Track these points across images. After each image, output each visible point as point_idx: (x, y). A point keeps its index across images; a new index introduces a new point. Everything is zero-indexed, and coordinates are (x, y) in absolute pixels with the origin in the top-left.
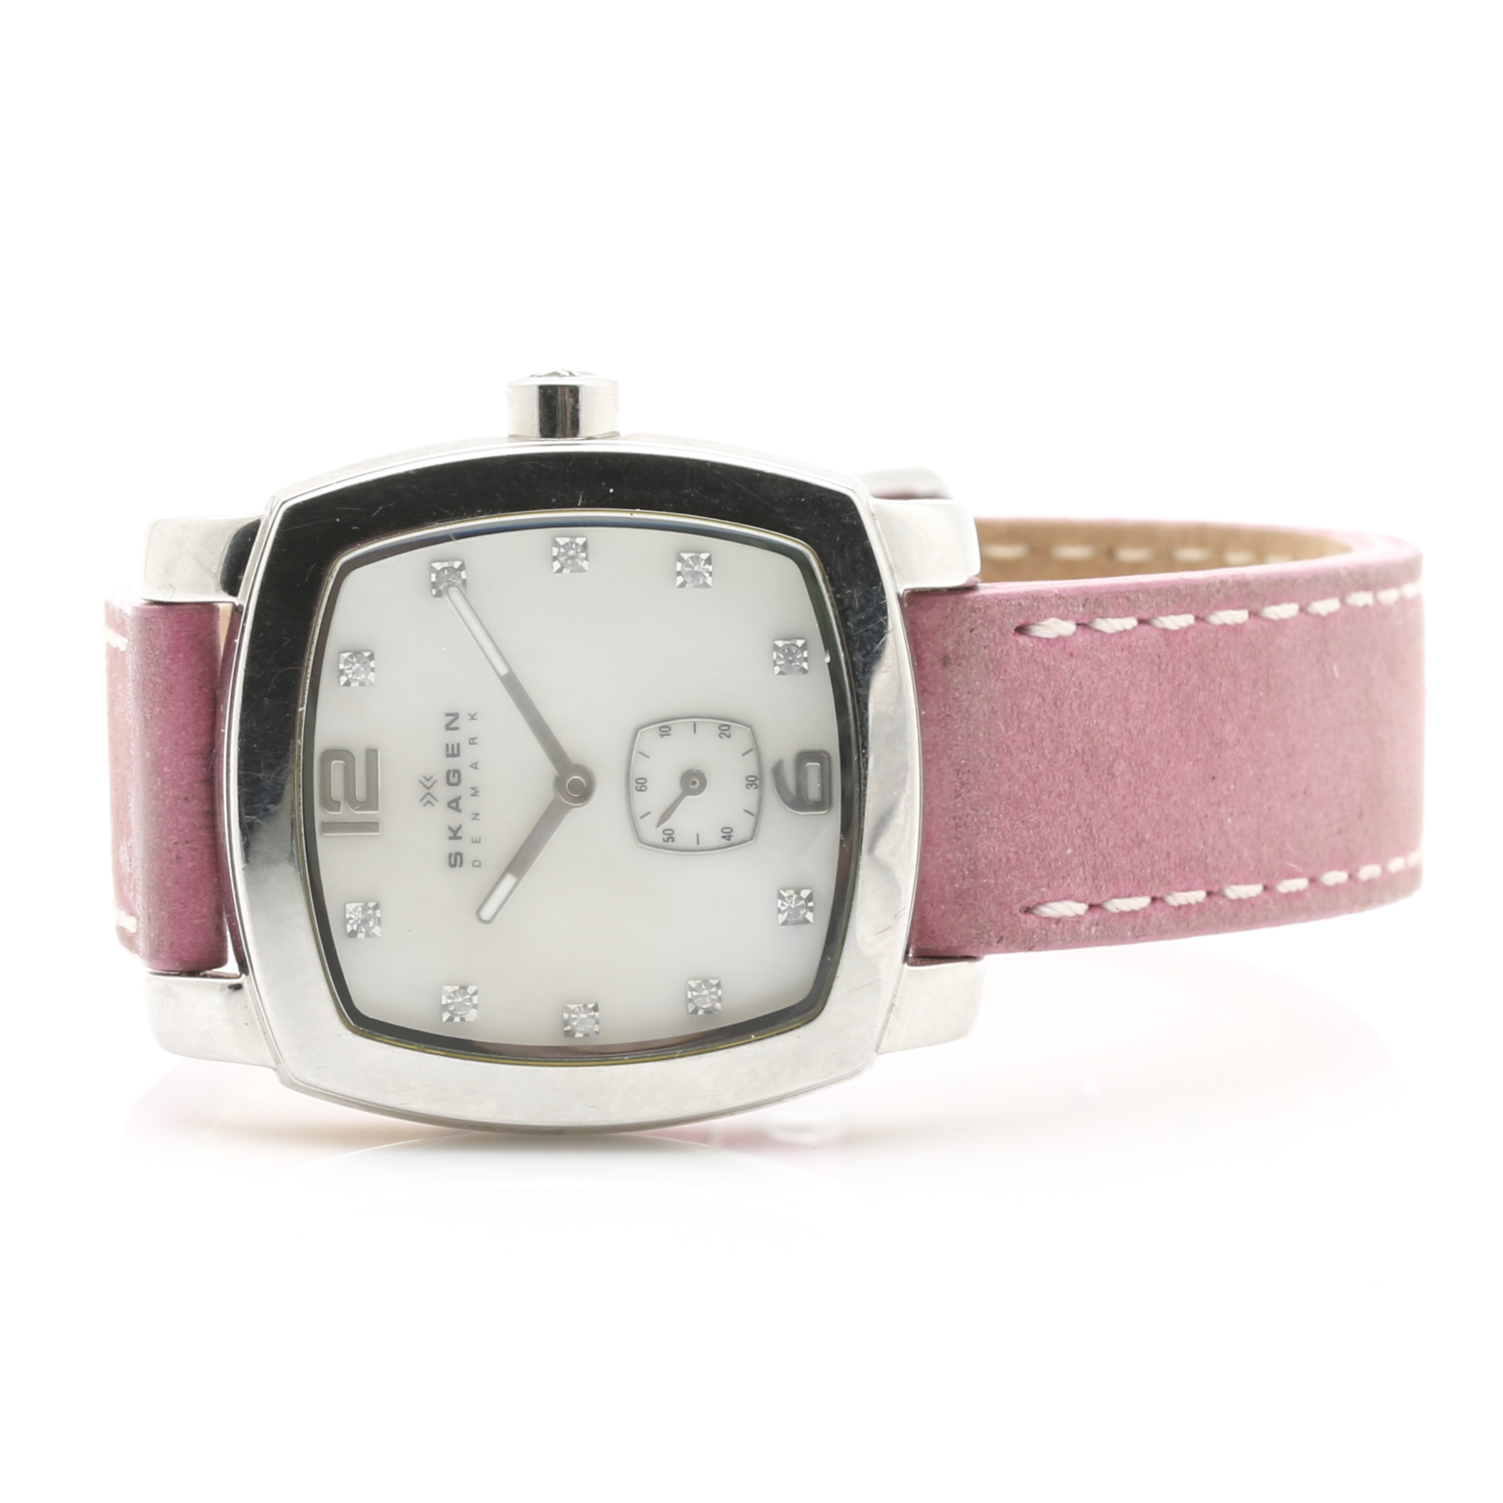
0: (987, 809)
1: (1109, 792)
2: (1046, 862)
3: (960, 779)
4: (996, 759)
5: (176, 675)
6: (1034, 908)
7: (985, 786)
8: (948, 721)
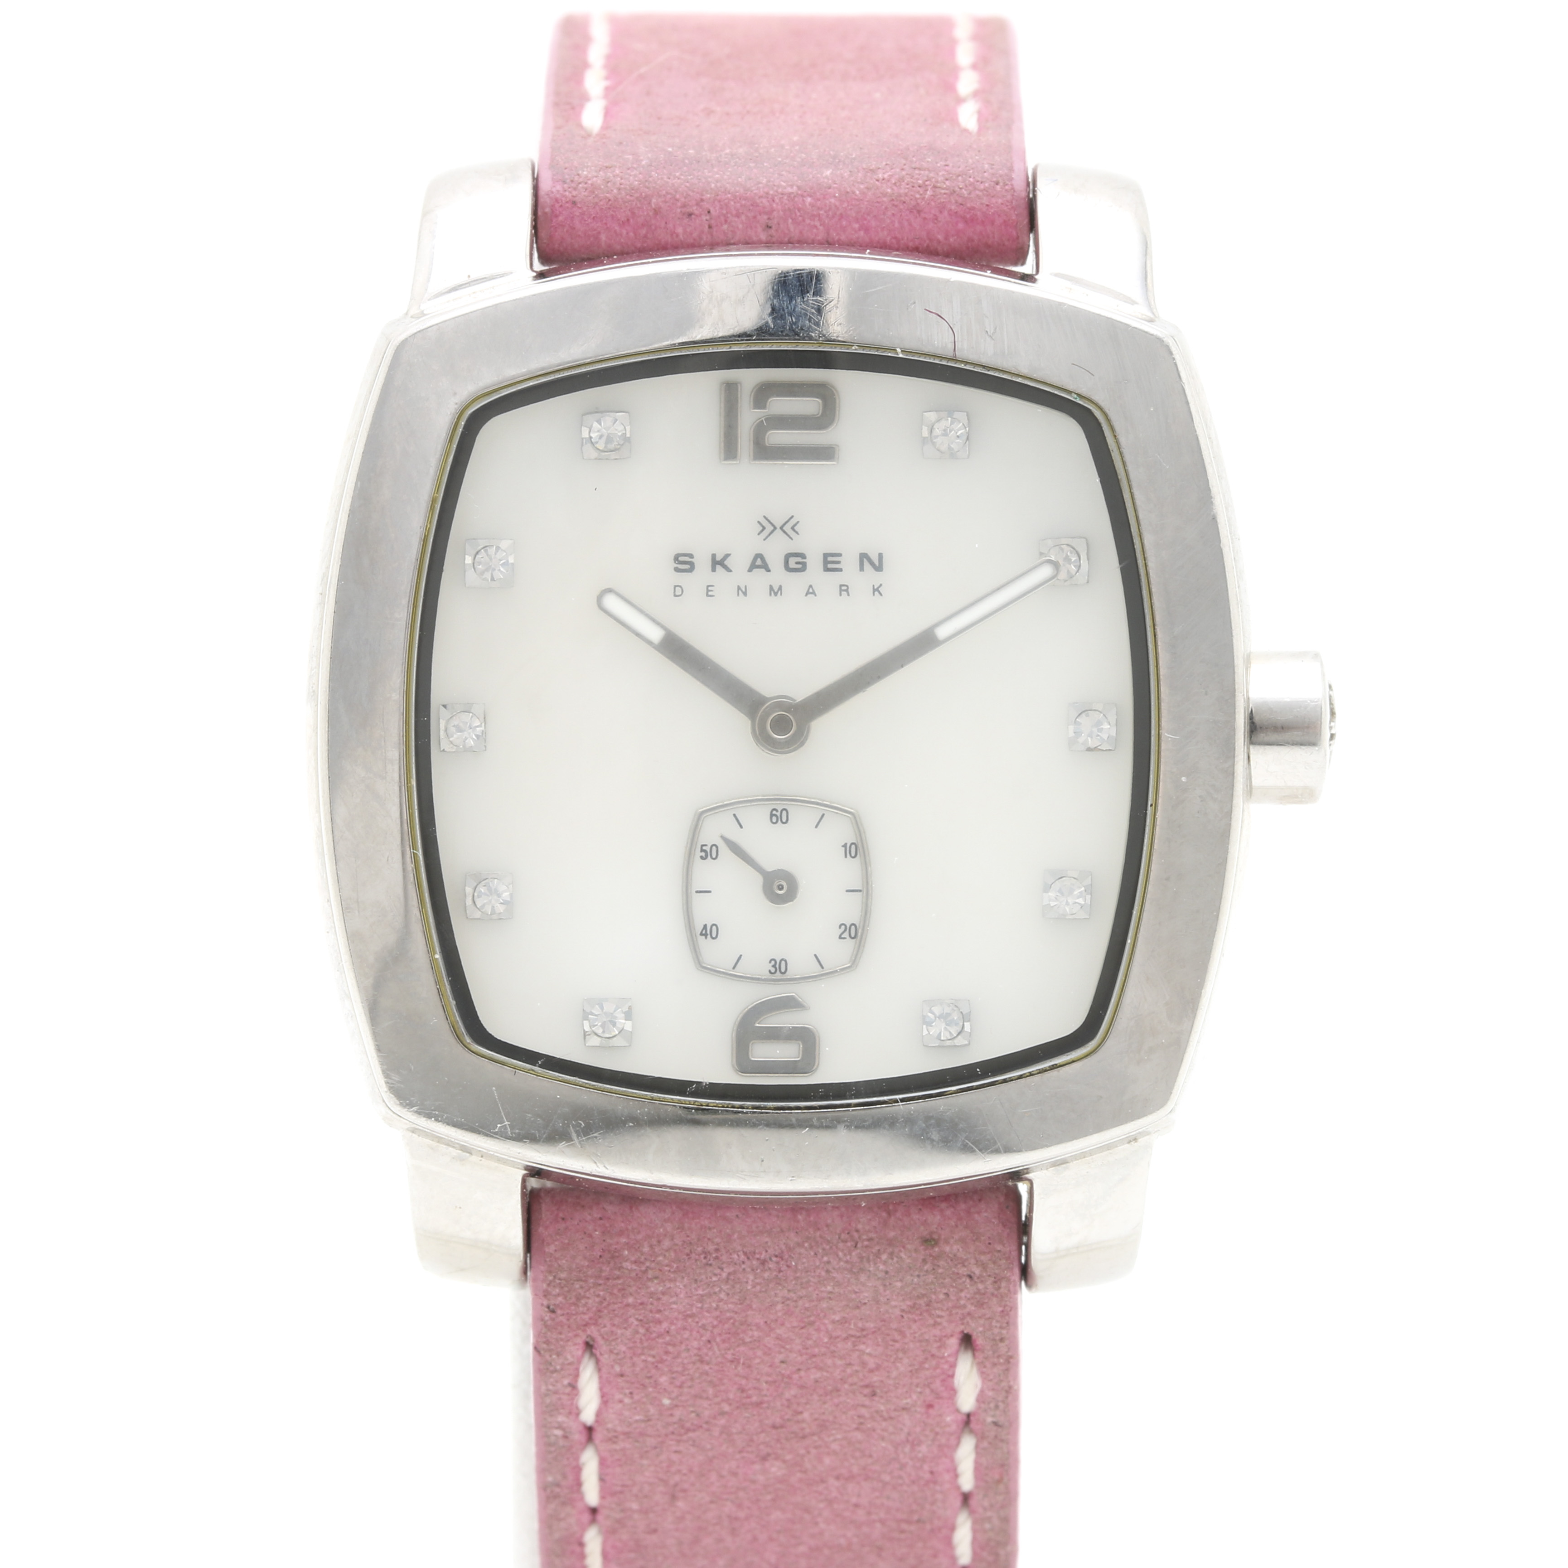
0: (728, 1294)
1: (744, 1454)
2: (654, 1371)
3: (771, 1259)
4: (796, 1307)
5: (936, 218)
6: (592, 1355)
7: (760, 1292)
8: (849, 1244)
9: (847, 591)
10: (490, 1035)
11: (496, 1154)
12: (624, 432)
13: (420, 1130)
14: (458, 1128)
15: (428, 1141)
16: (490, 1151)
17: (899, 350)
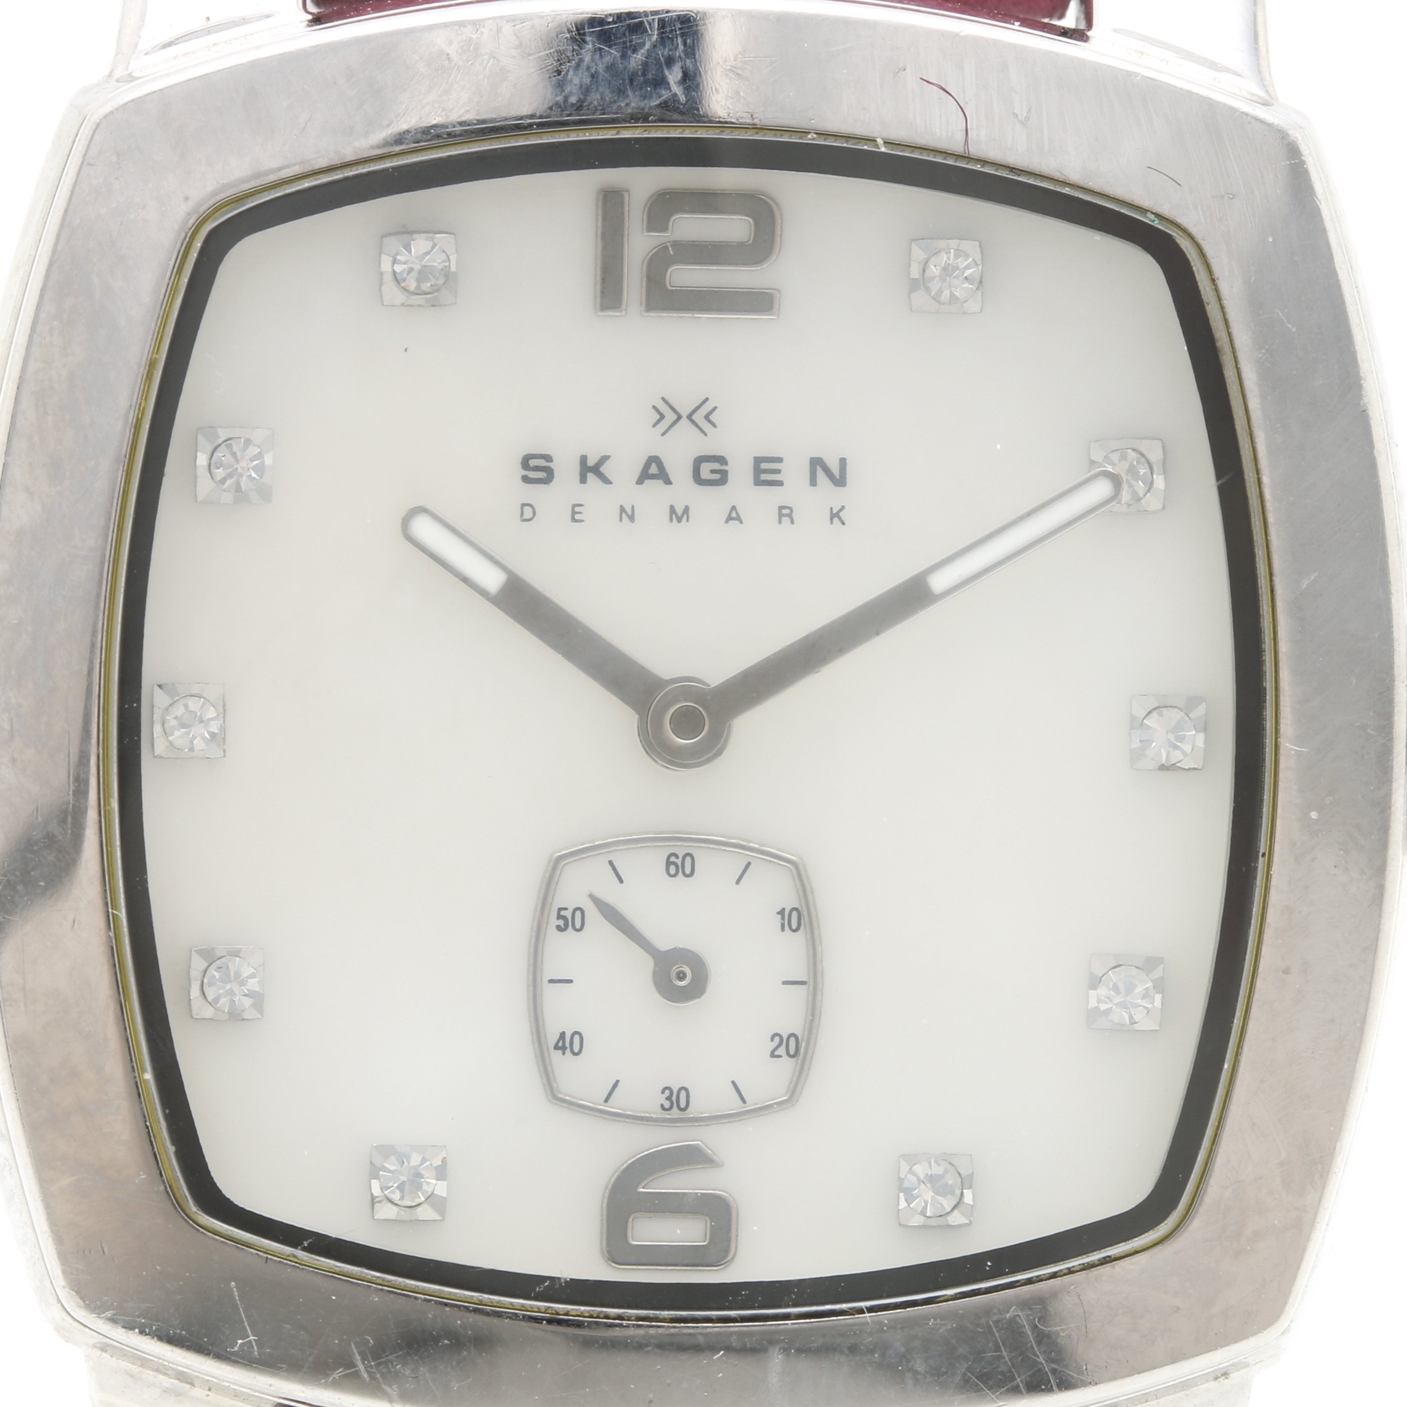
9: (790, 516)
10: (228, 1199)
11: (233, 1386)
12: (447, 264)
13: (115, 1347)
14: (176, 1345)
15: (126, 1365)
16: (224, 1381)
17: (880, 141)
